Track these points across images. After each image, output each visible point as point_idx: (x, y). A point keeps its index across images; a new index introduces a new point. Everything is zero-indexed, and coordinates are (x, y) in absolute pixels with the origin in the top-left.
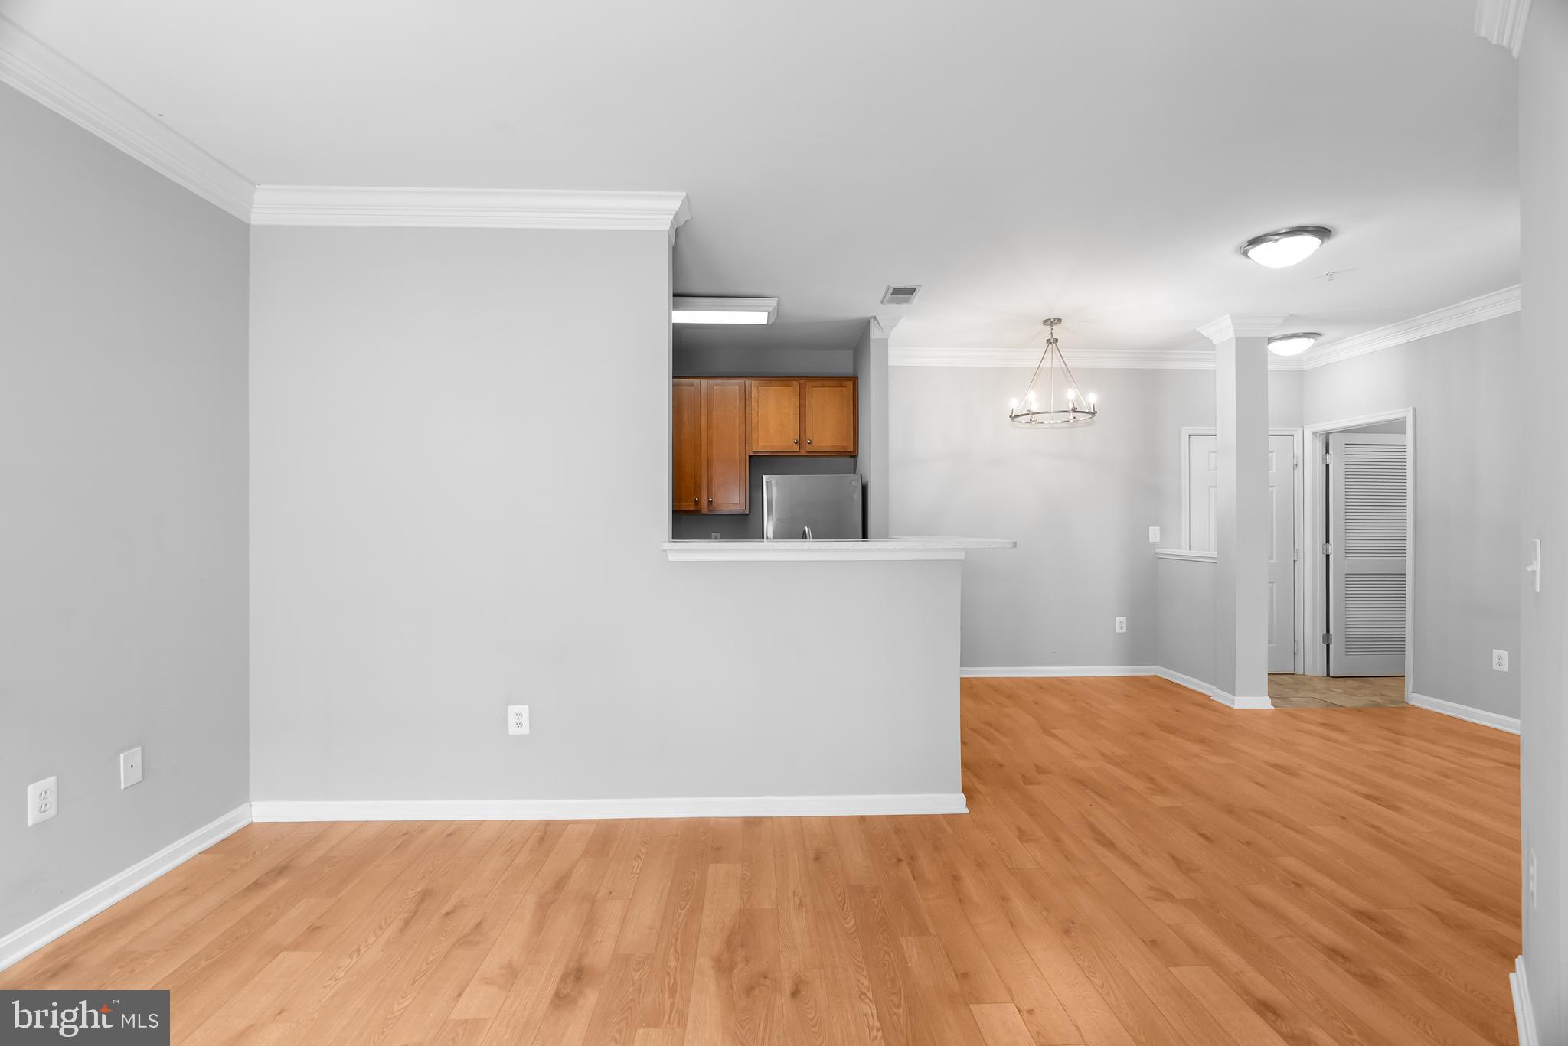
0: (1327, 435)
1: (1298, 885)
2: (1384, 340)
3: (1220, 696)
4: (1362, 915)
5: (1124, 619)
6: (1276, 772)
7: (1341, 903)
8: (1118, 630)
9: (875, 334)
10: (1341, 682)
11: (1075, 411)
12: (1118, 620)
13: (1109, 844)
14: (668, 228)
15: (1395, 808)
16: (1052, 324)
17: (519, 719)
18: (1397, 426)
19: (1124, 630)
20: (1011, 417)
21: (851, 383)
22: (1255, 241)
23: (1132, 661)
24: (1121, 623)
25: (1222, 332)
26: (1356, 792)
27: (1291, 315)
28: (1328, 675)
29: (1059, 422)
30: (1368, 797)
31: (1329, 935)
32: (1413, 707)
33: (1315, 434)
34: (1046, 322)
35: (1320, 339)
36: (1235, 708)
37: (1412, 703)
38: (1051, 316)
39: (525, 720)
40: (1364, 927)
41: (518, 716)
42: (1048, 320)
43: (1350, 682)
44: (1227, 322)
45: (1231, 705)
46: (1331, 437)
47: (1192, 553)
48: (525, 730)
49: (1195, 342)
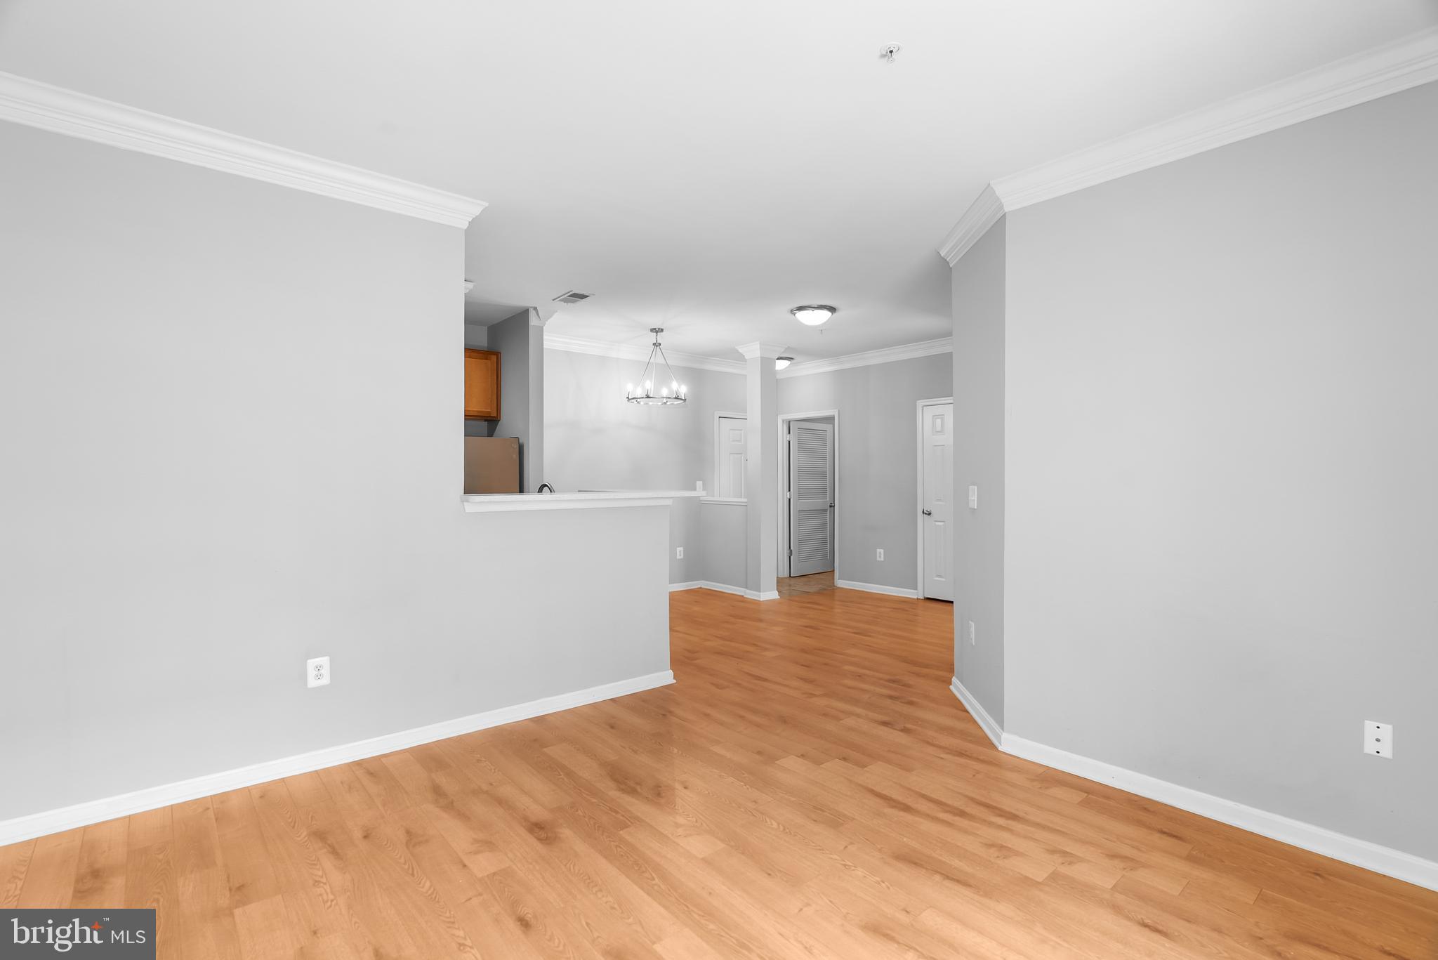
0: (789, 421)
1: (859, 676)
2: (824, 367)
3: (750, 594)
4: (890, 681)
5: (681, 549)
6: (808, 629)
7: (881, 679)
8: (678, 557)
9: (533, 321)
10: (797, 579)
11: (676, 398)
12: (678, 549)
13: (765, 680)
14: (466, 228)
15: (870, 636)
16: (657, 332)
17: (319, 671)
18: (830, 420)
19: (682, 557)
20: (628, 398)
21: (495, 357)
22: (800, 308)
23: (687, 579)
24: (680, 551)
25: (752, 352)
26: (849, 632)
27: (789, 347)
28: (790, 576)
29: (660, 404)
30: (855, 633)
31: (885, 692)
32: (839, 588)
33: (783, 421)
34: (652, 330)
35: (793, 361)
36: (761, 600)
37: (839, 586)
38: (657, 326)
39: (326, 671)
40: (894, 685)
41: (318, 668)
42: (655, 329)
43: (802, 579)
44: (756, 346)
45: (759, 599)
46: (791, 423)
47: (721, 499)
48: (326, 680)
49: (733, 355)
